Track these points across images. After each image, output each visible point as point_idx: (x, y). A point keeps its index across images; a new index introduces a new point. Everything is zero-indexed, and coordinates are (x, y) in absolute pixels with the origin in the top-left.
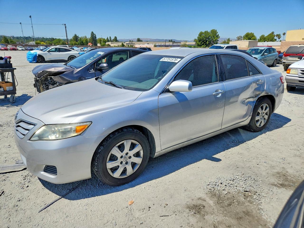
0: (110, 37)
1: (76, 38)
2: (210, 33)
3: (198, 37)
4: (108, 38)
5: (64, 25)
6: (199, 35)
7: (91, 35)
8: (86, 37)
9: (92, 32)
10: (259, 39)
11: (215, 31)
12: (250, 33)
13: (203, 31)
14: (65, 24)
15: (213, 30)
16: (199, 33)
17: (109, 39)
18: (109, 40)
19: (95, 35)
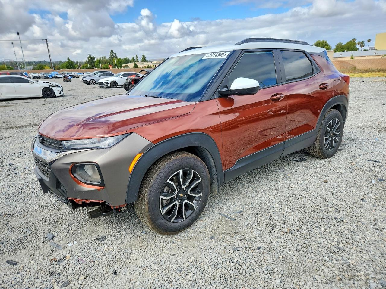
0: (137, 57)
1: (91, 59)
7: (111, 54)
8: (105, 58)
9: (112, 51)
10: (335, 48)
12: (322, 41)
17: (135, 58)
19: (116, 54)
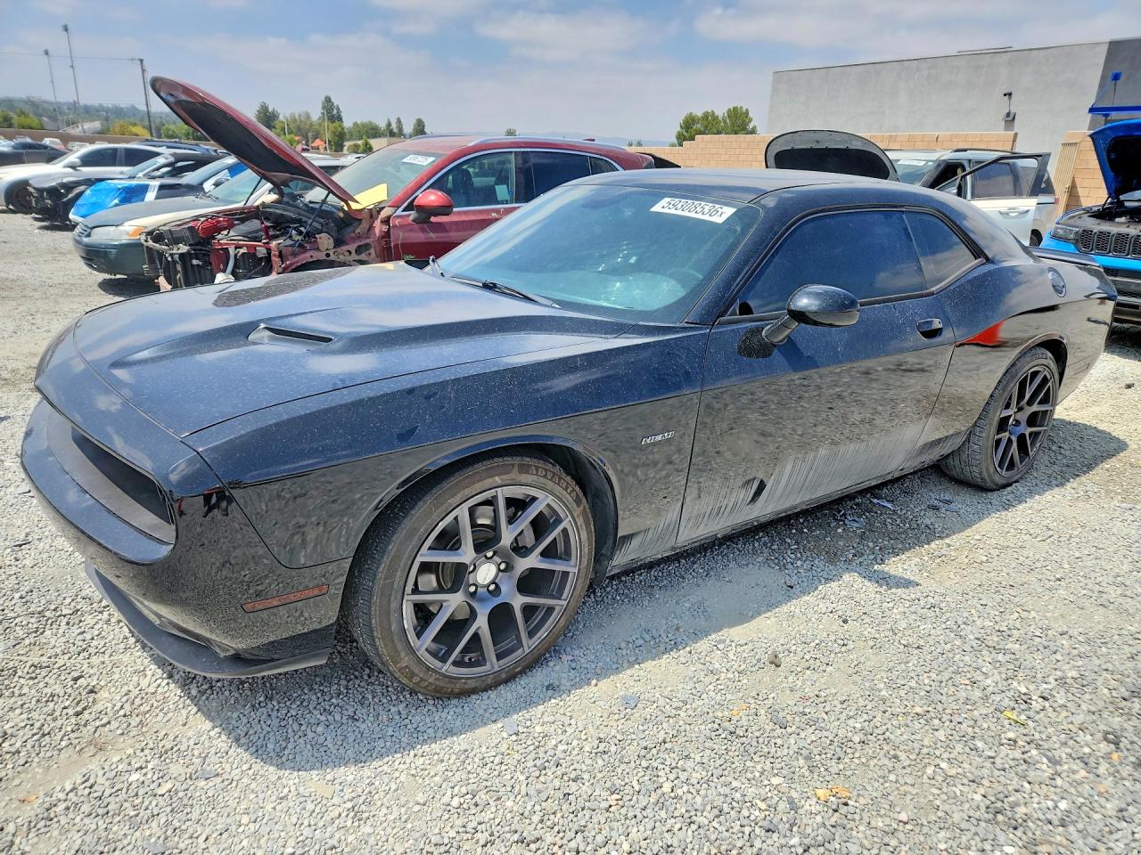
0: (399, 121)
1: (266, 119)
2: (725, 122)
3: (679, 132)
4: (389, 124)
5: (139, 62)
6: (681, 126)
7: (323, 108)
8: (308, 117)
9: (328, 100)
11: (742, 114)
13: (699, 113)
14: (141, 61)
15: (735, 109)
16: (681, 119)
17: (394, 126)
18: (395, 130)
19: (338, 109)
